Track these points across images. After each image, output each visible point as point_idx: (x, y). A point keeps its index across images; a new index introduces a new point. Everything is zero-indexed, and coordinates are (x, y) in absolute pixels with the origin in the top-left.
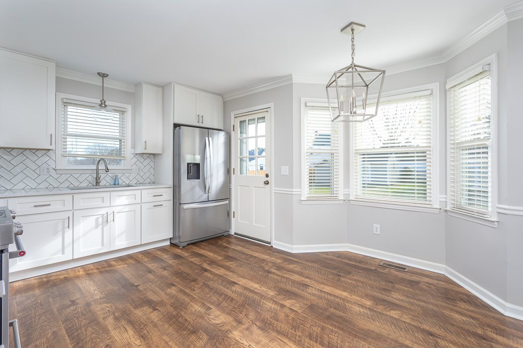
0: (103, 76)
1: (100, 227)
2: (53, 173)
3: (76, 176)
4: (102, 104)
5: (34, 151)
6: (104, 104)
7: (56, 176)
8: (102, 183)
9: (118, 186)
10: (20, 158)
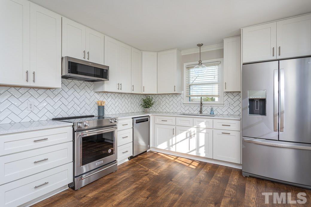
0: (200, 45)
1: (188, 139)
2: (183, 105)
3: (192, 107)
4: (199, 63)
5: (176, 95)
6: (201, 63)
7: (184, 107)
8: (204, 113)
9: (213, 115)
10: (172, 98)
